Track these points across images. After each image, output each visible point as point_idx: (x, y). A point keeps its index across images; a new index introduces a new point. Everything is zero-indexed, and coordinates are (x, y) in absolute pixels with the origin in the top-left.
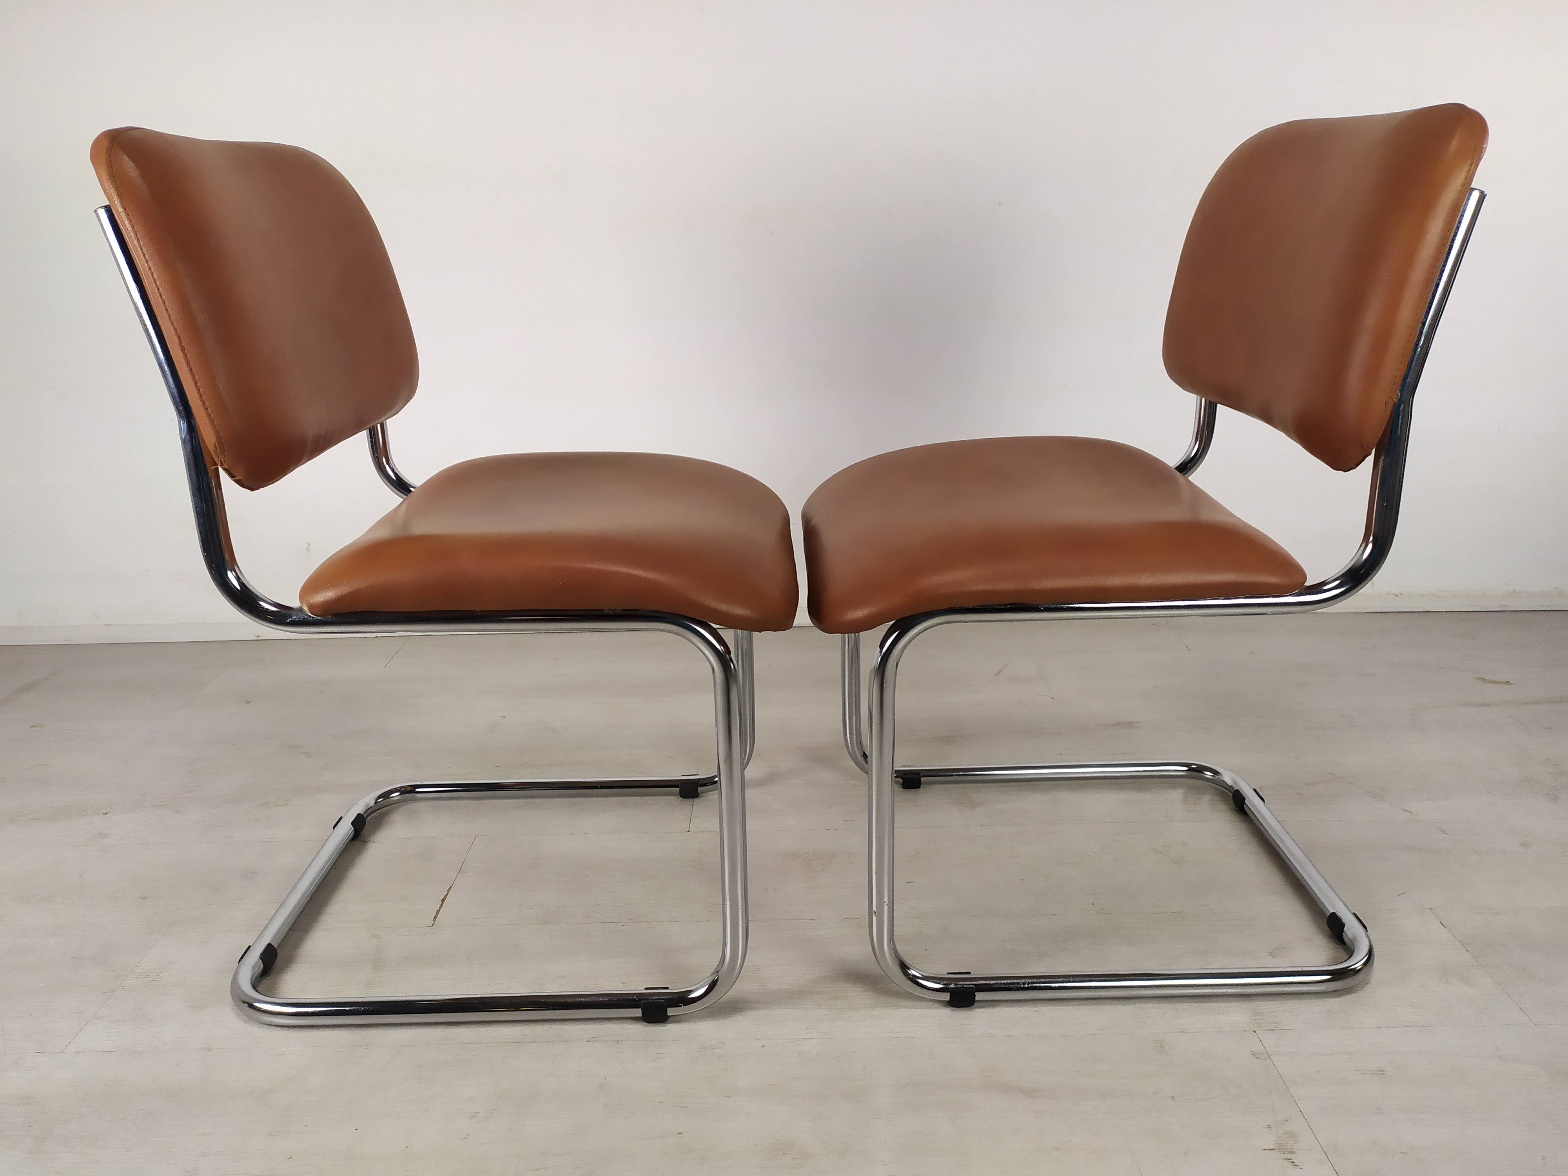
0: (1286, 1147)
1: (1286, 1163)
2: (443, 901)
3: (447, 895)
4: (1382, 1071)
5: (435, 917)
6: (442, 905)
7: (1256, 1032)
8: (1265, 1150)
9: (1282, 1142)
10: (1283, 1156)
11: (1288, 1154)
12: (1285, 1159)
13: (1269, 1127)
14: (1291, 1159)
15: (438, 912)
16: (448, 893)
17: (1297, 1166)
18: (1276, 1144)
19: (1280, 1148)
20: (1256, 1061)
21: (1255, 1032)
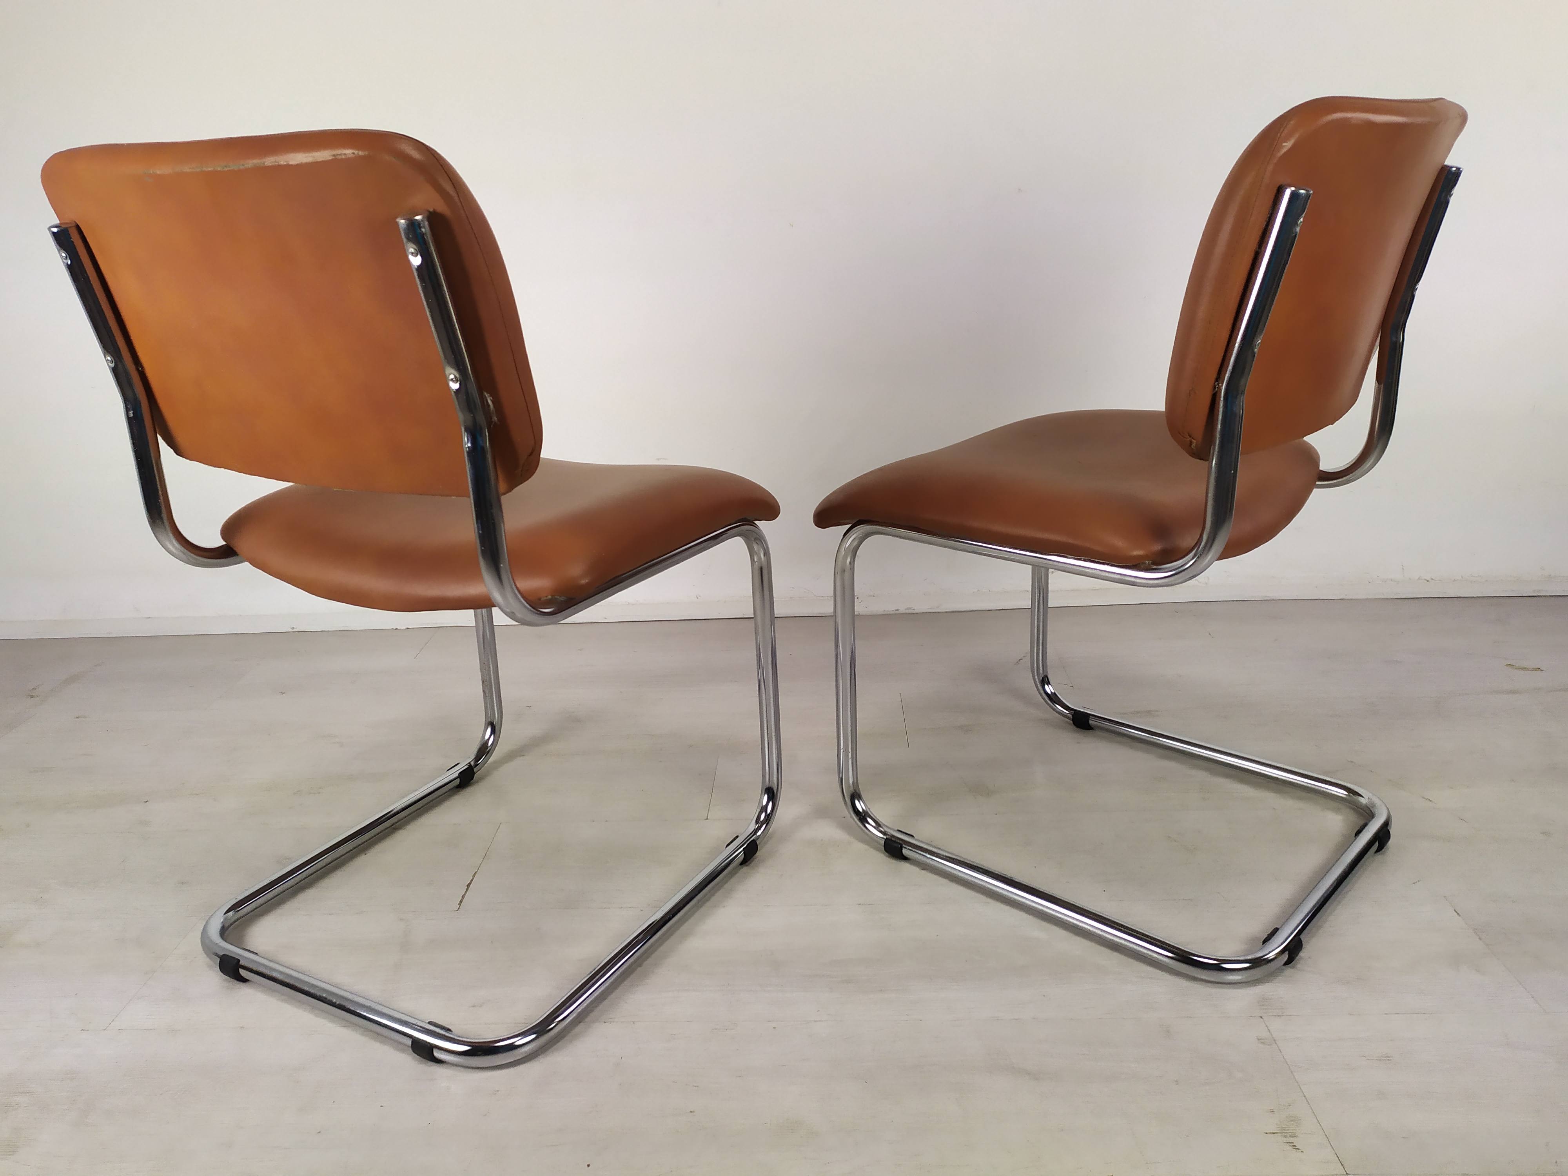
0: (1287, 1131)
1: (1289, 1148)
2: (468, 886)
3: (472, 880)
4: (1389, 1057)
5: (461, 902)
6: (467, 890)
7: (1263, 1017)
8: (1267, 1133)
9: (1284, 1127)
10: (1285, 1140)
11: (1290, 1138)
12: (1287, 1143)
13: (1272, 1111)
14: (1293, 1143)
15: (463, 897)
16: (473, 879)
17: (1298, 1149)
18: (1278, 1128)
19: (1282, 1132)
20: (1261, 1045)
21: (1261, 1017)
